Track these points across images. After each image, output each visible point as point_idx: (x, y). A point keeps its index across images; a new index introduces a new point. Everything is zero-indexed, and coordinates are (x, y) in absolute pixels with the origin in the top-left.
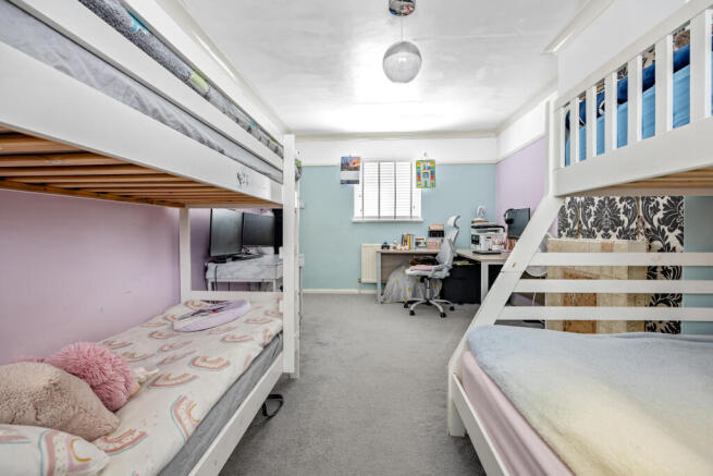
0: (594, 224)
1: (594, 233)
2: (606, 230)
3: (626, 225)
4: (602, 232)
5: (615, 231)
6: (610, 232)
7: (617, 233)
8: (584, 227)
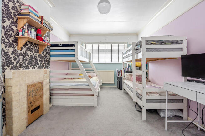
0: (28, 64)
1: (29, 67)
2: (34, 66)
3: (40, 65)
4: (32, 67)
5: (36, 66)
6: (35, 67)
7: (37, 67)
8: (23, 65)
